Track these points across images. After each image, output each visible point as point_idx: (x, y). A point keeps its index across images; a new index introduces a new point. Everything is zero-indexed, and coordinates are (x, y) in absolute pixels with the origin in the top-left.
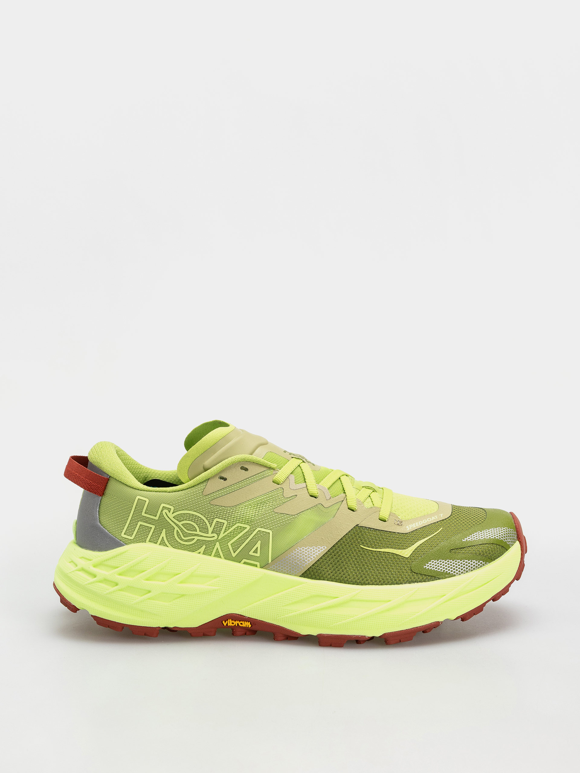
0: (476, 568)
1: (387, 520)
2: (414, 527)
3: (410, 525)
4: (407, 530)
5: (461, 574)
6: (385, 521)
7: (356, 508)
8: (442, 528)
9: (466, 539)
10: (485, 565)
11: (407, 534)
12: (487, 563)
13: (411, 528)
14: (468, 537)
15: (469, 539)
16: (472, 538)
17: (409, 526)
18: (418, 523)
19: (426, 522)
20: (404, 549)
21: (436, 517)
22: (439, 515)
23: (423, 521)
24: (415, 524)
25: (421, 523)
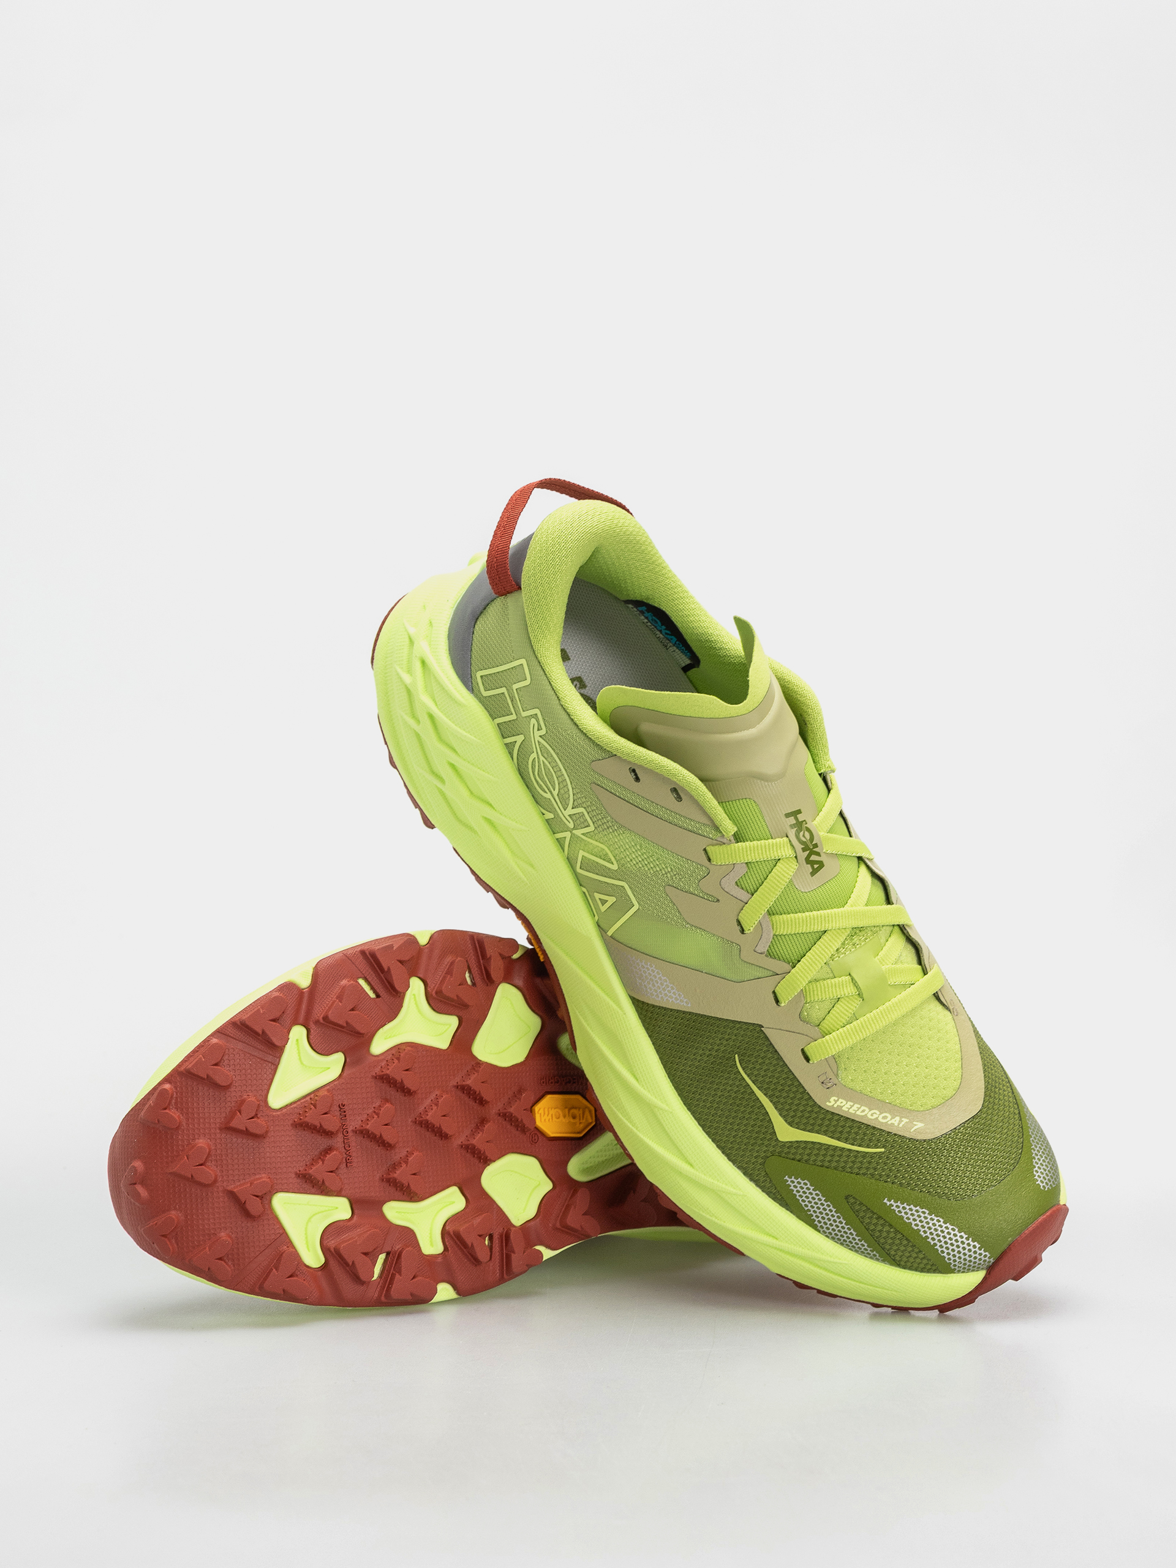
0: (860, 1253)
1: (811, 1062)
2: (844, 1108)
3: (840, 1100)
4: (828, 1103)
5: (830, 1238)
6: (807, 1059)
7: (783, 1005)
8: (883, 1149)
9: (892, 1202)
10: (879, 1261)
11: (819, 1108)
12: (886, 1262)
13: (835, 1106)
14: (899, 1204)
15: (898, 1207)
16: (903, 1211)
17: (838, 1100)
18: (859, 1106)
19: (875, 1116)
20: (790, 1124)
21: (903, 1123)
22: (915, 1123)
23: (873, 1111)
24: (852, 1104)
25: (863, 1111)
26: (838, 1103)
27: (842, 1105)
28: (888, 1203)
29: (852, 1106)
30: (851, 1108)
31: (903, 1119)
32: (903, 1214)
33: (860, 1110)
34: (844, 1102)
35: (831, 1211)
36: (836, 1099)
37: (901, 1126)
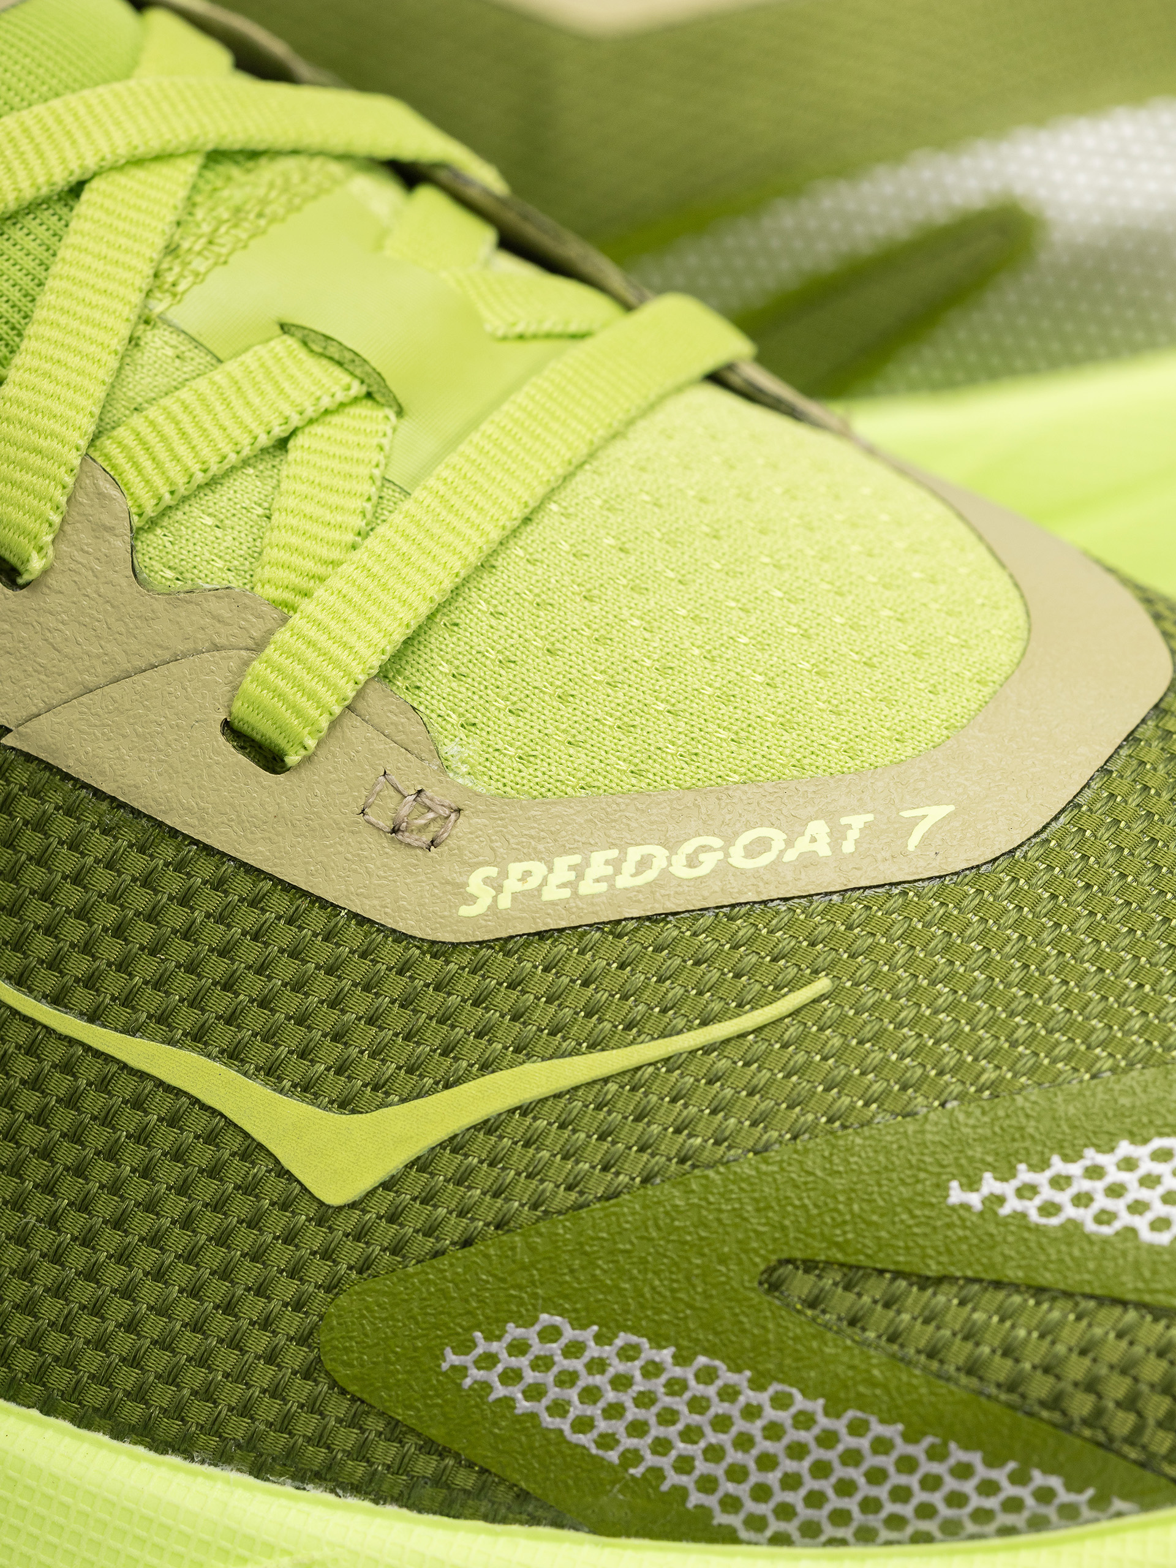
0: (971, 1527)
1: (292, 759)
3: (516, 869)
5: (796, 1535)
6: (273, 760)
7: (36, 564)
8: (823, 984)
10: (1086, 1513)
11: (439, 950)
12: (1118, 1504)
14: (1025, 1175)
15: (1027, 1191)
16: (1063, 1198)
17: (504, 874)
18: (614, 853)
19: (709, 862)
20: (346, 1104)
21: (853, 835)
22: (906, 814)
23: (689, 847)
24: (576, 859)
25: (644, 864)
26: (512, 885)
27: (532, 883)
28: (975, 1199)
29: (579, 871)
30: (580, 876)
31: (844, 821)
32: (1071, 1212)
33: (629, 867)
34: (538, 868)
35: (729, 1394)
36: (492, 871)
37: (848, 847)
